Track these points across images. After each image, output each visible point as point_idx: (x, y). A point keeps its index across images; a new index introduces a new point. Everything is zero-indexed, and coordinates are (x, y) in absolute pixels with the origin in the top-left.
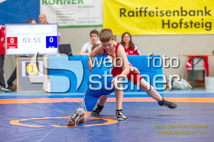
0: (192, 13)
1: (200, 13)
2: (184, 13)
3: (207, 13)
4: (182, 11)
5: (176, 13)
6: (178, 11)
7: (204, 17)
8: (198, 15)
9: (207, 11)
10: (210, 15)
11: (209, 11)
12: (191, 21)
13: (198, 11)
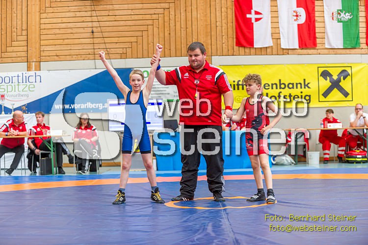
0: (291, 86)
1: (299, 85)
2: (283, 86)
3: (306, 86)
4: (280, 84)
5: (274, 86)
6: (276, 84)
7: (303, 90)
8: (297, 88)
9: (306, 84)
10: (309, 88)
11: (309, 83)
12: (290, 94)
13: (297, 84)
